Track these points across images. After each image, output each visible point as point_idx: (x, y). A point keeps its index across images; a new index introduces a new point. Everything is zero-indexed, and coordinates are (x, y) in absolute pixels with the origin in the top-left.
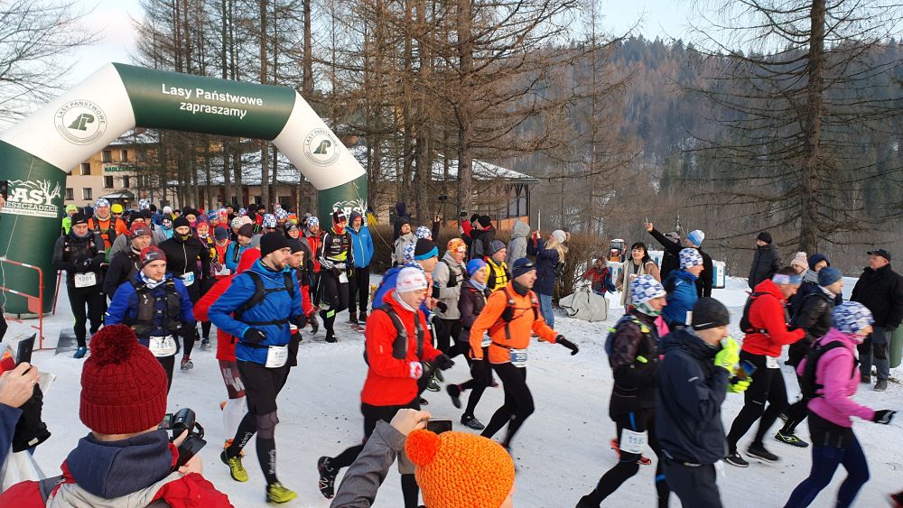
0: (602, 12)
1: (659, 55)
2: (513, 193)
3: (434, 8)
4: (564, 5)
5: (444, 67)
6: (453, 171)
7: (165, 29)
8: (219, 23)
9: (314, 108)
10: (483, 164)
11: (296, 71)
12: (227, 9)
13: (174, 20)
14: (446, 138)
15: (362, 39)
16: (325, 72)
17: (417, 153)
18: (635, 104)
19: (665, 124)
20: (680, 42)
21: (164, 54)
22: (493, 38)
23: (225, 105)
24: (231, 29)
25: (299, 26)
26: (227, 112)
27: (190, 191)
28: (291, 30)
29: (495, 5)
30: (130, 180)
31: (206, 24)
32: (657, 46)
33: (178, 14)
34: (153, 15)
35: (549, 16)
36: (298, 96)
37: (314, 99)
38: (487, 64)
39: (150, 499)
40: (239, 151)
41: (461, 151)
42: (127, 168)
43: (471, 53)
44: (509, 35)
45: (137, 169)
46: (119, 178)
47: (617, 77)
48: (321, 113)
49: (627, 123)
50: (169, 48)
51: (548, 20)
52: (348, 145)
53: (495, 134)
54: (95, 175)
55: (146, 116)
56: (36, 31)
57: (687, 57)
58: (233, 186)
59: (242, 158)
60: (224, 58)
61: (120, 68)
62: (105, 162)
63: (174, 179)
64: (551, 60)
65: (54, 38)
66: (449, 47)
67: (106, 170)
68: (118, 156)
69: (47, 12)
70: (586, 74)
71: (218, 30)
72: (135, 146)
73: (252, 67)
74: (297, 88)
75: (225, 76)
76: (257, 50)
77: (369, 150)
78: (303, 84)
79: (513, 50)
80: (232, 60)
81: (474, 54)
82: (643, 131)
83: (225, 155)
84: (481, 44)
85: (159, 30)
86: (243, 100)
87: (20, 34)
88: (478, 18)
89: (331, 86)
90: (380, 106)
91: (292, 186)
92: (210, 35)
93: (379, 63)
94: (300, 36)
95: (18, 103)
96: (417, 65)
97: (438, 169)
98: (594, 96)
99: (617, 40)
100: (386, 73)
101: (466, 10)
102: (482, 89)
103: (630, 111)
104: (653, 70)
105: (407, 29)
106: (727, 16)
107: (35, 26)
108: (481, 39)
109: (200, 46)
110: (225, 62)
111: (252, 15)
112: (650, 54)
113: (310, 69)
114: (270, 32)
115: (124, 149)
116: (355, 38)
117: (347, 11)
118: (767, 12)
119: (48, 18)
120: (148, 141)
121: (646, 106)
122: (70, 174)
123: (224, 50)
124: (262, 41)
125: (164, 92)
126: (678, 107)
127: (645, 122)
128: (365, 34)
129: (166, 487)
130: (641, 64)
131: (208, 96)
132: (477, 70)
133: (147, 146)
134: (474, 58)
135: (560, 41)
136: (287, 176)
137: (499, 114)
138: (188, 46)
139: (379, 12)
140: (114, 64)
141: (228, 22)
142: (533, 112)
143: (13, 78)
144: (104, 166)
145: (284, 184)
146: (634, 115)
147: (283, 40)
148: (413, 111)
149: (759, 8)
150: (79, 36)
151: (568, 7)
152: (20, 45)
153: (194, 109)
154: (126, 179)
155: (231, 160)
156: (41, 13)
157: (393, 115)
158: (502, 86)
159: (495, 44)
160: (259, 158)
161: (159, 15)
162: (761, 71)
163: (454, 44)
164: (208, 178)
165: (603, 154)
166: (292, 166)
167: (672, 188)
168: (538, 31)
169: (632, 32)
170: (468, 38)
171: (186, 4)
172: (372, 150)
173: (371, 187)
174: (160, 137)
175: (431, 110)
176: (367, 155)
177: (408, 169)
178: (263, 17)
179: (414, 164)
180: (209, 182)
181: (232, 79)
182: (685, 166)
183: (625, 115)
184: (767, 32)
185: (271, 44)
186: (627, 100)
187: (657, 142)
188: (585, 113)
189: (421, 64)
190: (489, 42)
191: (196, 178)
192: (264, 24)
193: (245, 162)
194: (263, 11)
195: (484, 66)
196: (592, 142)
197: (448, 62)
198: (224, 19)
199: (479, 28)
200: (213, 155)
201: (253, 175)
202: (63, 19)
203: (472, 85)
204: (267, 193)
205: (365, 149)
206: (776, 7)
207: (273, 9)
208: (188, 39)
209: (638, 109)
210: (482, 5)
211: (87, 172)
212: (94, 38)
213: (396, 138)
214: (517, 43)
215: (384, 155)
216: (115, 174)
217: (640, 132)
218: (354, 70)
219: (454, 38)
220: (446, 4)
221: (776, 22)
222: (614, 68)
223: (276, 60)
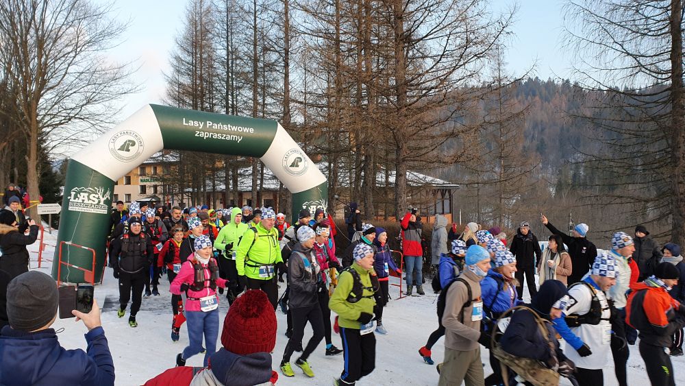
0: (506, 61)
1: (551, 91)
2: (439, 196)
3: (378, 60)
4: (476, 55)
5: (386, 103)
6: (392, 179)
7: (186, 80)
8: (224, 75)
9: (291, 135)
10: (415, 173)
11: (278, 109)
12: (230, 65)
13: (193, 74)
14: (387, 155)
15: (326, 85)
16: (299, 109)
17: (365, 166)
18: (534, 128)
19: (558, 141)
20: (568, 81)
21: (185, 98)
22: (422, 81)
23: (227, 133)
24: (233, 79)
25: (280, 77)
26: (229, 138)
27: (200, 196)
28: (275, 80)
29: (424, 57)
30: (158, 188)
31: (215, 76)
32: (550, 85)
33: (196, 70)
34: (178, 71)
35: (464, 64)
36: (280, 127)
37: (291, 129)
38: (417, 100)
40: (237, 166)
41: (398, 164)
42: (157, 180)
43: (406, 92)
44: (434, 79)
45: (163, 180)
46: (150, 187)
47: (518, 108)
48: (296, 139)
49: (527, 143)
50: (188, 94)
51: (463, 67)
52: (315, 162)
53: (424, 151)
54: (134, 184)
55: (171, 142)
56: (101, 84)
57: (574, 92)
58: (231, 192)
59: (239, 172)
60: (227, 100)
61: (155, 108)
62: (141, 175)
63: (189, 187)
64: (466, 97)
65: (111, 89)
66: (389, 89)
67: (141, 181)
68: (150, 171)
69: (108, 72)
70: (495, 106)
71: (224, 81)
72: (162, 164)
73: (247, 106)
74: (279, 121)
75: (227, 112)
76: (250, 94)
77: (330, 165)
78: (283, 118)
79: (437, 90)
80: (233, 102)
81: (408, 94)
82: (541, 148)
83: (226, 169)
84: (412, 85)
85: (182, 81)
86: (240, 129)
87: (89, 87)
88: (411, 67)
89: (303, 119)
90: (338, 132)
91: (274, 192)
92: (217, 84)
93: (338, 102)
94: (281, 84)
95: (85, 134)
96: (366, 102)
97: (380, 177)
98: (500, 123)
99: (517, 81)
100: (343, 109)
101: (402, 62)
102: (414, 119)
103: (530, 134)
104: (547, 103)
105: (358, 77)
106: (603, 61)
107: (100, 81)
108: (413, 82)
109: (210, 92)
110: (227, 103)
111: (248, 69)
112: (544, 92)
113: (288, 107)
114: (260, 81)
115: (155, 166)
116: (320, 84)
117: (315, 65)
118: (635, 57)
119: (108, 75)
120: (172, 160)
121: (543, 130)
122: (117, 183)
123: (227, 94)
124: (254, 88)
125: (184, 124)
127: (542, 141)
128: (328, 82)
130: (537, 99)
131: (215, 126)
132: (410, 105)
133: (171, 164)
134: (408, 97)
135: (473, 82)
136: (271, 185)
137: (427, 136)
138: (202, 91)
139: (338, 65)
141: (230, 75)
142: (453, 135)
143: (82, 117)
144: (140, 178)
145: (268, 190)
146: (533, 137)
147: (269, 86)
148: (362, 136)
149: (628, 54)
150: (127, 87)
151: (479, 58)
152: (89, 94)
153: (204, 135)
154: (155, 187)
155: (231, 173)
156: (104, 72)
157: (347, 139)
158: (429, 116)
159: (423, 86)
160: (251, 172)
161: (183, 71)
162: (633, 102)
163: (393, 87)
164: (214, 186)
165: (509, 166)
166: (274, 177)
167: (565, 193)
168: (455, 76)
169: (528, 74)
170: (403, 81)
172: (332, 165)
173: (330, 191)
174: (180, 158)
175: (375, 134)
176: (328, 168)
177: (358, 178)
178: (255, 71)
179: (363, 173)
180: (214, 189)
181: (233, 113)
182: (575, 176)
183: (526, 137)
184: (637, 71)
185: (261, 89)
186: (527, 126)
187: (552, 157)
188: (494, 136)
189: (369, 102)
190: (419, 85)
191: (205, 187)
192: (256, 76)
193: (241, 175)
194: (255, 66)
195: (415, 102)
196: (501, 157)
197: (388, 100)
198: (228, 72)
199: (412, 74)
200: (218, 169)
201: (246, 184)
202: (118, 76)
203: (406, 116)
204: (255, 197)
205: (327, 164)
206: (642, 53)
207: (262, 65)
208: (202, 87)
209: (536, 132)
210: (413, 57)
211: (128, 182)
212: (138, 88)
213: (350, 155)
214: (440, 84)
215: (341, 168)
216: (147, 184)
217: (538, 149)
218: (320, 107)
219: (393, 82)
220: (387, 58)
221: (643, 63)
222: (516, 101)
223: (264, 101)
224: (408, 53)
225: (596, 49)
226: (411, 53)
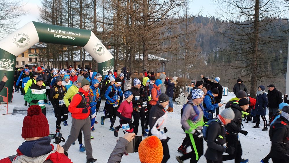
0: (189, 7)
1: (207, 21)
2: (161, 65)
3: (136, 4)
4: (177, 5)
6: (142, 57)
7: (49, 10)
8: (67, 9)
9: (97, 37)
10: (151, 55)
11: (91, 25)
12: (70, 4)
13: (52, 8)
14: (139, 47)
15: (113, 15)
16: (101, 25)
17: (130, 52)
18: (199, 37)
19: (209, 43)
20: (214, 17)
21: (49, 19)
22: (154, 15)
23: (68, 35)
24: (71, 11)
25: (92, 10)
26: (69, 38)
27: (57, 63)
28: (90, 12)
29: (156, 4)
30: (37, 59)
31: (62, 9)
32: (207, 18)
33: (53, 6)
34: (45, 6)
35: (173, 8)
36: (92, 33)
37: (97, 34)
38: (153, 23)
39: (45, 159)
40: (73, 50)
41: (144, 51)
42: (36, 55)
43: (148, 20)
44: (160, 14)
45: (39, 55)
46: (33, 58)
47: (194, 28)
48: (99, 38)
49: (197, 43)
50: (50, 17)
51: (172, 10)
52: (108, 49)
53: (155, 46)
54: (26, 57)
55: (43, 39)
56: (7, 11)
57: (216, 22)
58: (71, 61)
59: (74, 52)
60: (68, 20)
61: (35, 23)
62: (29, 53)
63: (51, 59)
64: (173, 23)
65: (13, 13)
66: (141, 18)
67: (29, 56)
68: (33, 51)
69: (11, 5)
70: (184, 27)
71: (66, 11)
72: (39, 48)
73: (77, 23)
74: (92, 30)
75: (68, 26)
76: (79, 18)
77: (115, 50)
78: (94, 29)
79: (161, 19)
80: (71, 21)
81: (149, 20)
82: (202, 45)
83: (68, 51)
84: (150, 17)
85: (47, 11)
86: (74, 34)
87: (2, 11)
88: (150, 9)
89: (103, 30)
90: (118, 36)
91: (90, 62)
92: (64, 13)
93: (118, 23)
94: (93, 14)
95: (1, 34)
96: (130, 23)
97: (137, 57)
98: (186, 34)
99: (194, 17)
100: (120, 26)
101: (146, 6)
102: (151, 31)
104: (205, 26)
105: (127, 12)
106: (228, 9)
107: (7, 9)
108: (151, 15)
109: (61, 16)
110: (68, 22)
111: (77, 6)
112: (204, 21)
113: (96, 24)
114: (83, 12)
115: (36, 49)
116: (110, 14)
117: (108, 6)
118: (241, 8)
119: (11, 6)
120: (43, 46)
121: (203, 37)
122: (18, 57)
123: (68, 18)
124: (81, 15)
125: (49, 31)
126: (213, 38)
127: (203, 42)
128: (114, 13)
129: (51, 155)
130: (201, 24)
131: (63, 32)
132: (150, 25)
133: (43, 48)
134: (149, 22)
135: (176, 16)
136: (88, 58)
137: (156, 40)
138: (57, 16)
139: (118, 6)
140: (32, 22)
141: (70, 9)
142: (167, 39)
144: (29, 54)
145: (87, 61)
146: (199, 40)
147: (87, 15)
148: (129, 38)
149: (239, 7)
150: (22, 12)
151: (179, 6)
152: (2, 15)
153: (58, 36)
154: (36, 59)
155: (70, 53)
156: (9, 5)
157: (122, 39)
158: (157, 31)
159: (155, 17)
160: (79, 53)
161: (47, 6)
162: (239, 27)
163: (142, 17)
164: (63, 59)
165: (189, 53)
166: (90, 55)
167: (211, 64)
168: (169, 13)
170: (147, 15)
171: (56, 2)
172: (116, 50)
173: (115, 62)
174: (47, 45)
175: (135, 38)
176: (114, 52)
177: (127, 57)
178: (81, 7)
179: (129, 55)
180: (63, 60)
181: (71, 27)
182: (215, 57)
183: (196, 40)
184: (241, 14)
185: (84, 16)
186: (197, 36)
187: (206, 49)
188: (184, 39)
189: (132, 23)
190: (153, 16)
191: (58, 59)
192: (81, 9)
193: (75, 54)
194: (81, 5)
195: (152, 24)
196: (186, 49)
197: (140, 23)
198: (68, 8)
199: (150, 12)
200: (64, 51)
201: (77, 58)
202: (16, 7)
203: (148, 30)
204: (81, 64)
205: (113, 50)
206: (244, 7)
207: (84, 5)
208: (56, 14)
209: (200, 38)
210: (151, 5)
211: (23, 56)
212: (26, 13)
213: (123, 46)
214: (162, 17)
215: (119, 52)
216: (32, 57)
217: (201, 46)
218: (110, 25)
219: (142, 15)
220: (139, 4)
221: (244, 11)
222: (193, 25)
223: (85, 21)
224: (149, 2)
225: (226, 4)
226: (150, 2)
